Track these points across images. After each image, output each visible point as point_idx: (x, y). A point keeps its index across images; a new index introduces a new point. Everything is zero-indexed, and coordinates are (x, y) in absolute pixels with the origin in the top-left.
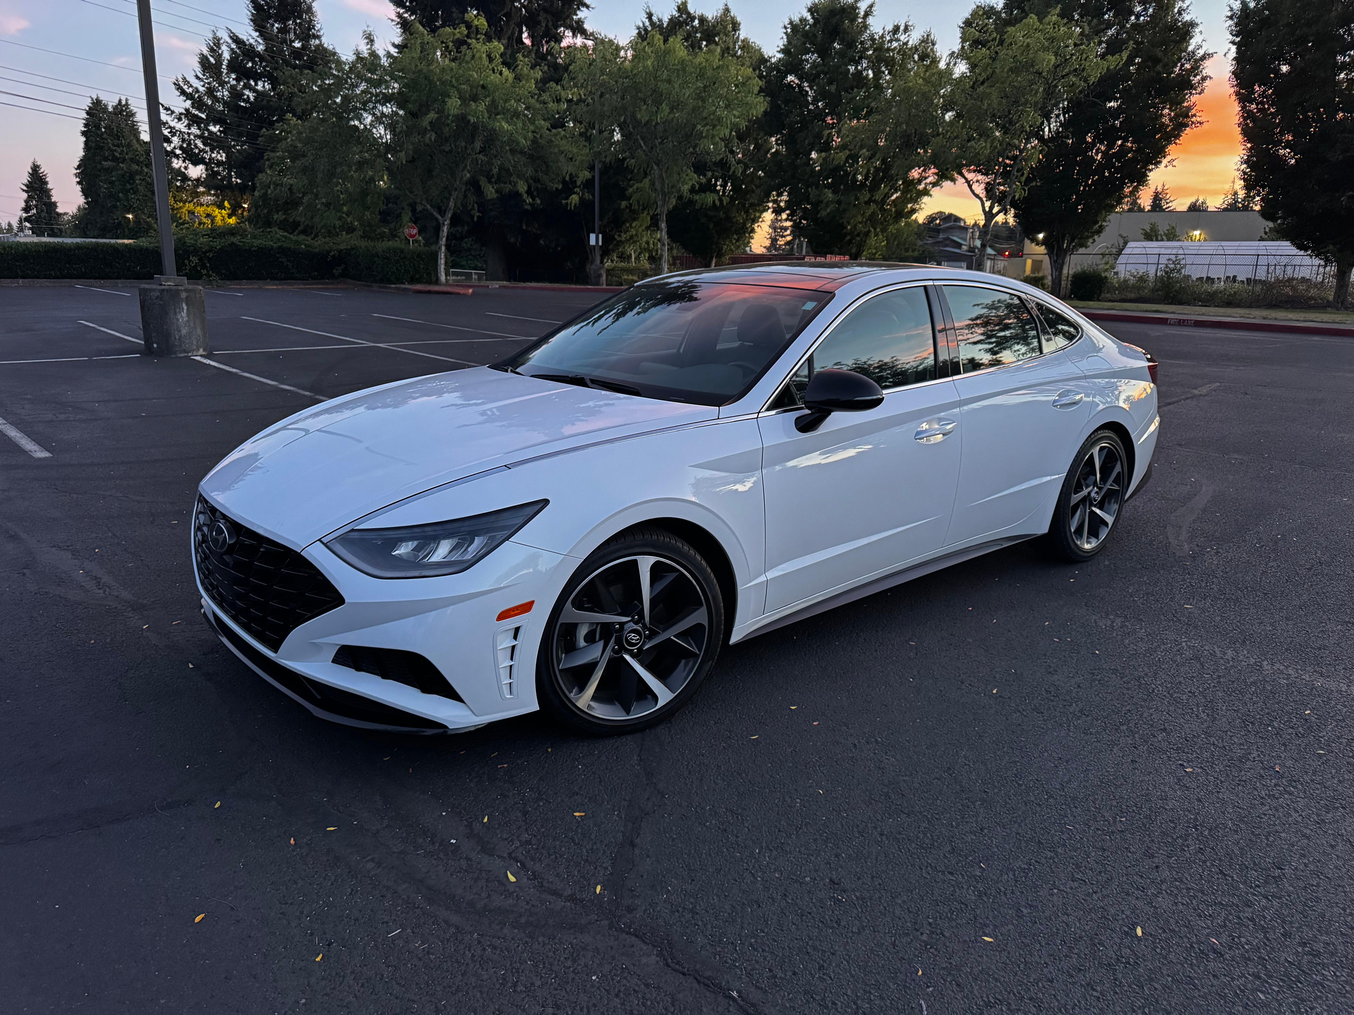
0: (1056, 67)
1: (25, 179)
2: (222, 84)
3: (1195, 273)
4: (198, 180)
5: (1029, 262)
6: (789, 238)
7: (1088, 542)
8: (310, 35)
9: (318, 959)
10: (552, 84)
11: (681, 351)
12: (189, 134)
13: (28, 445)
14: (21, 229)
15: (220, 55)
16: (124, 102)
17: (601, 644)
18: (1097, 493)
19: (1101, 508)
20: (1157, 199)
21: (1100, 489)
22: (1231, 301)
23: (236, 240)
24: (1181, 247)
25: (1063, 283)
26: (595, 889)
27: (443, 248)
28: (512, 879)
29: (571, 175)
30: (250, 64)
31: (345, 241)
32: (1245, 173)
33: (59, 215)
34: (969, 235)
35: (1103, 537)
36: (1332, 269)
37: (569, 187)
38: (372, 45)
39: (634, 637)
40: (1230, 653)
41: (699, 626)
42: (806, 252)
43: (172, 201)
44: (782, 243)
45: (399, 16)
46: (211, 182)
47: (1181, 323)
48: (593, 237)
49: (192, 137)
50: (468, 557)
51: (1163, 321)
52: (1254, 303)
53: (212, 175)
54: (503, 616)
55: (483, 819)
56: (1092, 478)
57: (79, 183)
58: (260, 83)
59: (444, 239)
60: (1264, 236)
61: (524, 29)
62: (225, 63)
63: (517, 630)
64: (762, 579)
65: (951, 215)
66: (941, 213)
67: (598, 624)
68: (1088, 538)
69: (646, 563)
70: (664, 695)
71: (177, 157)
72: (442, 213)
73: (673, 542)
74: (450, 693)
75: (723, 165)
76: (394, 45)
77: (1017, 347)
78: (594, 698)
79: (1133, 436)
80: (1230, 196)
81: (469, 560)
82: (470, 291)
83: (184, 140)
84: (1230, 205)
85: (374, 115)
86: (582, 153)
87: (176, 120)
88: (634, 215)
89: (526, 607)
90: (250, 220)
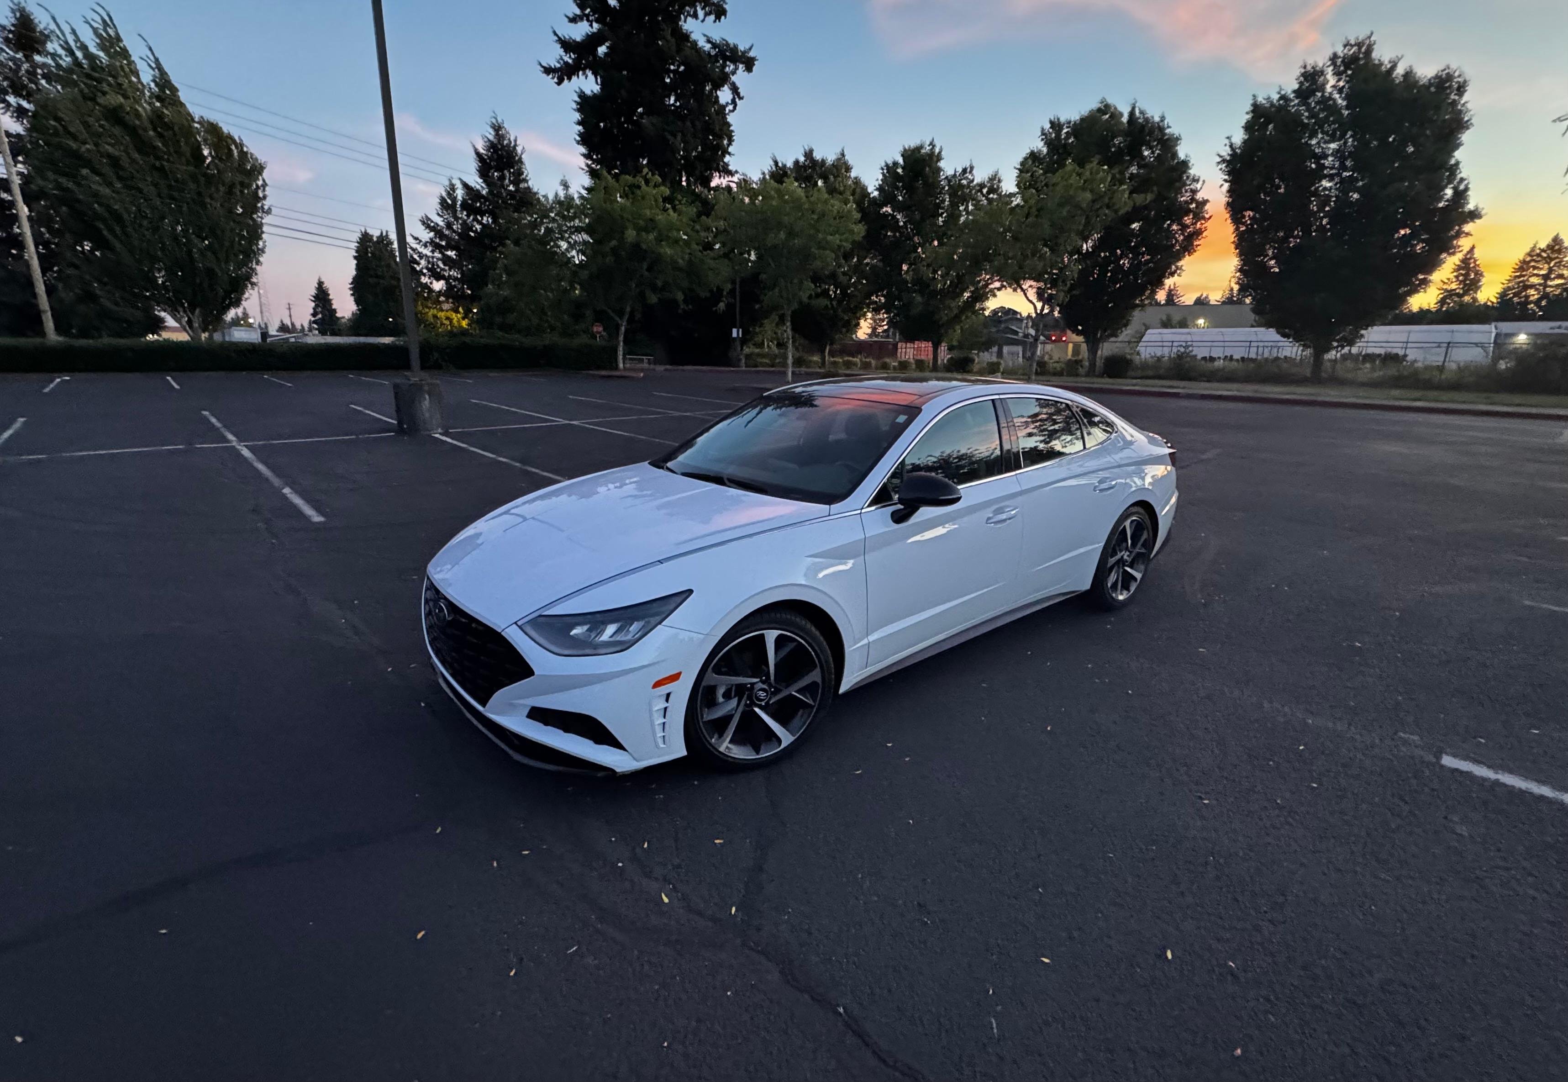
0: (1094, 201)
1: (313, 292)
2: (457, 219)
3: (1200, 353)
4: (440, 292)
5: (1071, 346)
6: (886, 327)
7: (1122, 594)
8: (520, 180)
9: (512, 974)
10: (704, 217)
11: (801, 443)
12: (433, 257)
13: (308, 511)
14: (310, 330)
15: (456, 198)
16: (384, 234)
17: (736, 699)
18: (1128, 556)
19: (1132, 568)
20: (1170, 296)
21: (1131, 552)
22: (1227, 377)
23: (467, 340)
24: (1189, 333)
25: (1097, 364)
26: (731, 910)
27: (621, 344)
28: (666, 900)
29: (718, 288)
30: (478, 205)
31: (549, 338)
32: (1240, 279)
33: (338, 319)
34: (1024, 325)
35: (1133, 588)
36: (1308, 352)
37: (717, 296)
38: (567, 190)
39: (762, 694)
40: (1237, 693)
41: (814, 684)
42: (899, 339)
43: (420, 308)
44: (880, 331)
45: (588, 165)
46: (449, 293)
47: (1189, 397)
48: (734, 331)
49: (435, 260)
50: (629, 637)
51: (1176, 395)
52: (1247, 379)
53: (450, 287)
54: (657, 684)
55: (644, 845)
56: (1124, 545)
57: (352, 295)
58: (485, 218)
59: (622, 336)
60: (1255, 324)
61: (684, 174)
62: (459, 203)
63: (668, 695)
64: (865, 641)
65: (1010, 309)
66: (1002, 307)
67: (732, 685)
68: (1121, 590)
69: (771, 636)
70: (786, 738)
71: (424, 275)
72: (621, 314)
73: (793, 618)
74: (615, 744)
75: (833, 276)
76: (584, 188)
77: (1063, 437)
78: (731, 742)
79: (1157, 510)
80: (1227, 292)
81: (629, 641)
82: (642, 375)
83: (429, 262)
84: (1228, 298)
85: (569, 243)
86: (725, 269)
87: (423, 247)
88: (766, 314)
89: (675, 677)
90: (478, 322)
